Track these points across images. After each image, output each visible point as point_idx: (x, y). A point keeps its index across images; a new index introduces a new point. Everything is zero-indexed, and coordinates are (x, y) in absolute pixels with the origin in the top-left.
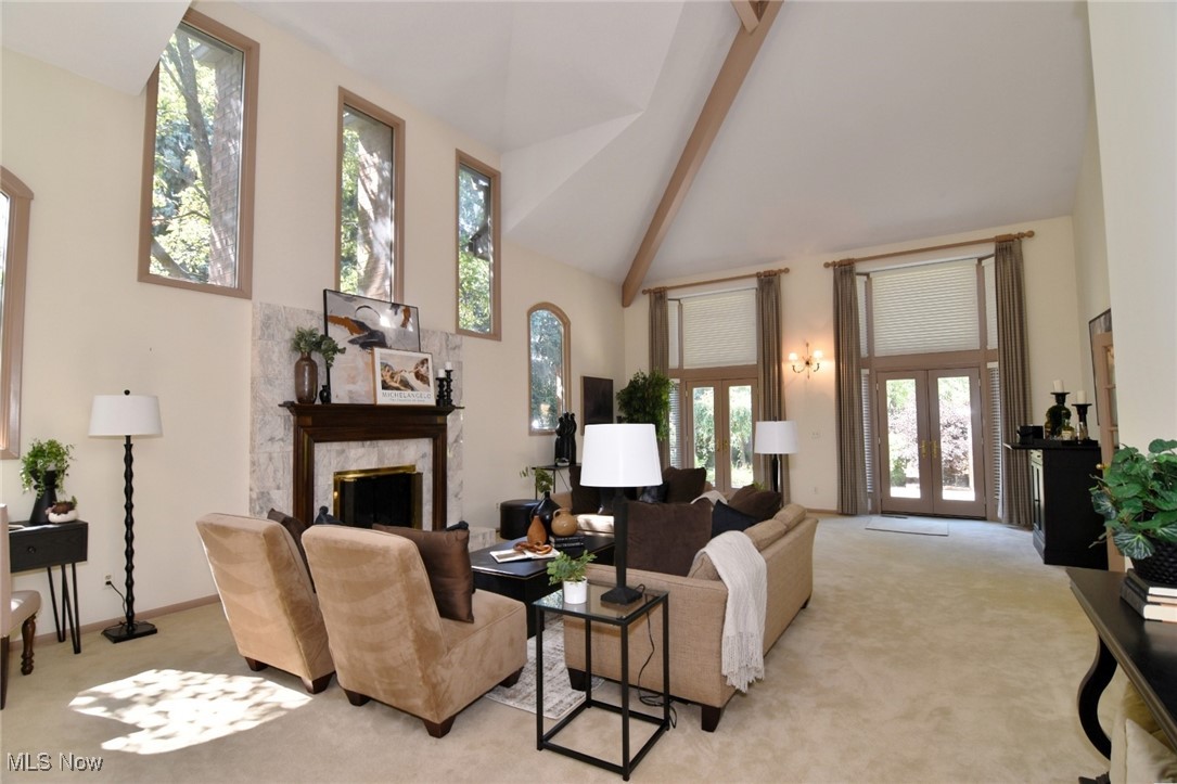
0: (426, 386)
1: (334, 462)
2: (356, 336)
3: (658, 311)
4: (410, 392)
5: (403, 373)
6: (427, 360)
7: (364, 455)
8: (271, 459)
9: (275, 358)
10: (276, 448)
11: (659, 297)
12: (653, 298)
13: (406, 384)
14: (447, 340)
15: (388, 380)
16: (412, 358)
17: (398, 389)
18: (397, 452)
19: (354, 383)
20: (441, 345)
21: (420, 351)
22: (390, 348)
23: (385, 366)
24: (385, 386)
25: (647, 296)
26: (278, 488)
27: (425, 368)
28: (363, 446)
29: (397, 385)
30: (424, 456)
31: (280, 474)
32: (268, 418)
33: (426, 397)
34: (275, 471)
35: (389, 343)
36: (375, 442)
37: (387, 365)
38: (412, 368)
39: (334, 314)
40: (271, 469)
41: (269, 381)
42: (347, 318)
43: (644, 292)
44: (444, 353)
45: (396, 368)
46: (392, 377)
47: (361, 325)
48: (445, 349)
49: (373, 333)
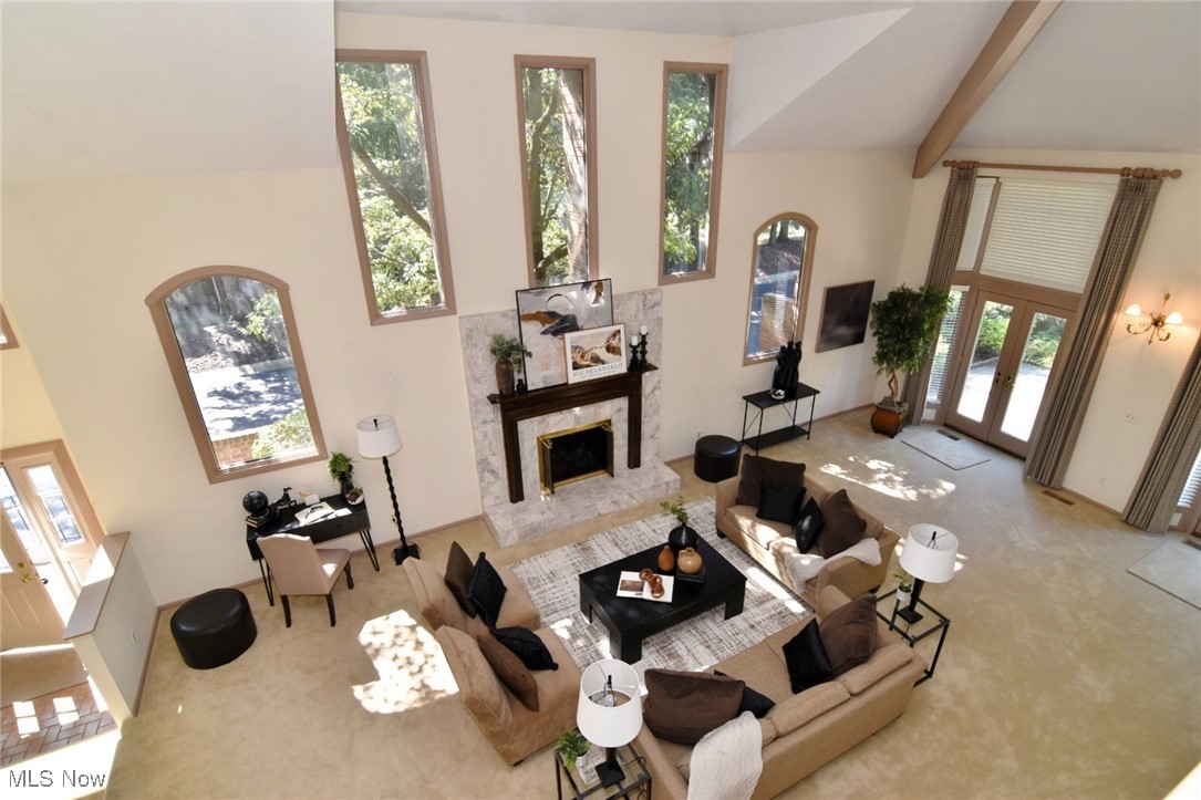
0: (617, 356)
1: (536, 429)
2: (547, 326)
3: (958, 197)
4: (601, 366)
5: (593, 351)
6: (619, 331)
7: (562, 420)
8: (485, 436)
9: (479, 361)
10: (489, 427)
11: (964, 175)
12: (956, 175)
13: (597, 360)
14: (645, 300)
15: (579, 360)
16: (601, 334)
17: (588, 366)
19: (547, 369)
20: (638, 307)
21: (613, 324)
22: (582, 329)
23: (575, 348)
24: (576, 366)
25: (949, 169)
26: (494, 454)
27: (617, 340)
28: (560, 415)
29: (588, 363)
30: (620, 410)
31: (494, 445)
32: (480, 407)
33: (618, 366)
34: (490, 444)
35: (580, 324)
36: (570, 410)
37: (577, 347)
38: (603, 342)
39: (525, 313)
40: (487, 442)
41: (477, 381)
42: (538, 313)
43: (946, 164)
44: (641, 316)
45: (586, 348)
46: (582, 357)
47: (552, 315)
48: (642, 311)
49: (564, 319)
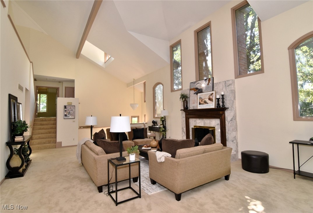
0: (212, 102)
1: (194, 123)
2: (195, 92)
4: (206, 104)
5: (205, 99)
6: (213, 93)
7: (200, 122)
8: (183, 121)
10: (184, 119)
13: (206, 102)
15: (201, 102)
16: (208, 94)
17: (203, 104)
18: (209, 122)
19: (194, 104)
22: (204, 92)
23: (200, 98)
24: (200, 104)
27: (212, 96)
28: (200, 120)
30: (218, 124)
34: (184, 124)
36: (203, 119)
37: (201, 98)
38: (208, 97)
39: (191, 88)
45: (203, 98)
46: (202, 101)
47: (197, 89)
48: (225, 87)
49: (199, 90)
